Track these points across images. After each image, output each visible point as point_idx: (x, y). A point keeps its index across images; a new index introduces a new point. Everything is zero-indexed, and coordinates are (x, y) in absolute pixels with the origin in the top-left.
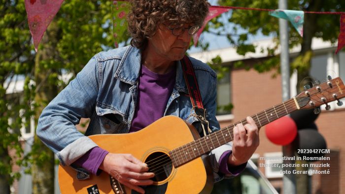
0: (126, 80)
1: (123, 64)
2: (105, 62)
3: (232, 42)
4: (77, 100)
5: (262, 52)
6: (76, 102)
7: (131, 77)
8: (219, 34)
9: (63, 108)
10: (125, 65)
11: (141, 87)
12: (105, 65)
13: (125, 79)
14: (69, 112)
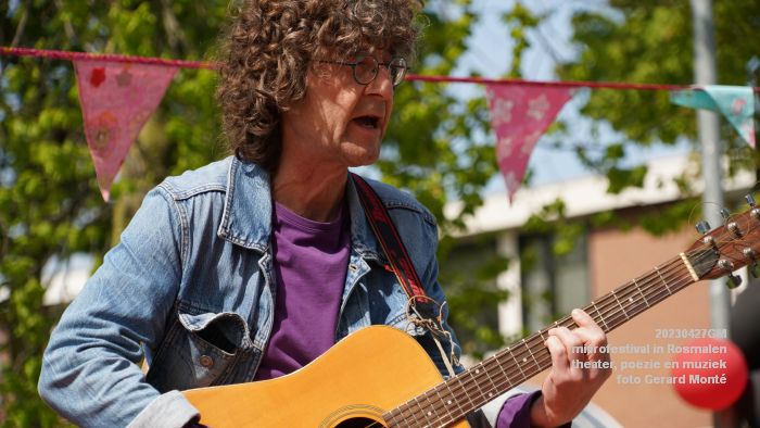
0: (246, 241)
1: (232, 202)
2: (191, 201)
3: (589, 164)
4: (134, 299)
5: (661, 185)
6: (132, 303)
7: (256, 233)
8: (557, 146)
9: (104, 322)
10: (236, 205)
11: (280, 255)
12: (190, 206)
13: (243, 238)
14: (122, 332)
